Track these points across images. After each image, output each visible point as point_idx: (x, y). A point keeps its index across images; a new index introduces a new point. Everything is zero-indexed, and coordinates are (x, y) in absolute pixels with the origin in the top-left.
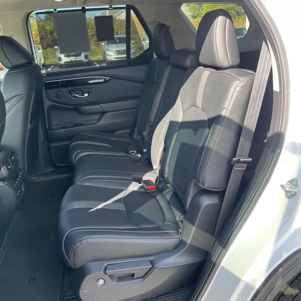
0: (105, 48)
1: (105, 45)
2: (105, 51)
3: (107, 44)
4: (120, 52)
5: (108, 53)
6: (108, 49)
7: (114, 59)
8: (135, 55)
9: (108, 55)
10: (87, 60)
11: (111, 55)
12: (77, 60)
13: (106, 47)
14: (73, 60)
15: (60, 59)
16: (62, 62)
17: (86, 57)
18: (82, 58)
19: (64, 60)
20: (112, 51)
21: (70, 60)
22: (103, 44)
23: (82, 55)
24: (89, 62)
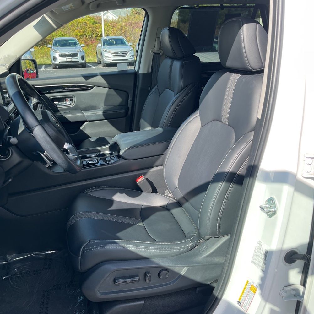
0: (102, 50)
1: (101, 46)
2: (103, 52)
3: (104, 45)
4: (118, 54)
5: (105, 54)
6: (105, 50)
7: (112, 61)
8: (133, 58)
9: (105, 57)
10: (83, 61)
11: (109, 57)
12: (73, 60)
13: (103, 48)
14: (68, 61)
15: (55, 59)
16: (57, 62)
17: (83, 58)
18: (78, 59)
19: (59, 60)
20: (110, 52)
21: (65, 60)
22: (100, 45)
23: (78, 56)
24: (85, 63)
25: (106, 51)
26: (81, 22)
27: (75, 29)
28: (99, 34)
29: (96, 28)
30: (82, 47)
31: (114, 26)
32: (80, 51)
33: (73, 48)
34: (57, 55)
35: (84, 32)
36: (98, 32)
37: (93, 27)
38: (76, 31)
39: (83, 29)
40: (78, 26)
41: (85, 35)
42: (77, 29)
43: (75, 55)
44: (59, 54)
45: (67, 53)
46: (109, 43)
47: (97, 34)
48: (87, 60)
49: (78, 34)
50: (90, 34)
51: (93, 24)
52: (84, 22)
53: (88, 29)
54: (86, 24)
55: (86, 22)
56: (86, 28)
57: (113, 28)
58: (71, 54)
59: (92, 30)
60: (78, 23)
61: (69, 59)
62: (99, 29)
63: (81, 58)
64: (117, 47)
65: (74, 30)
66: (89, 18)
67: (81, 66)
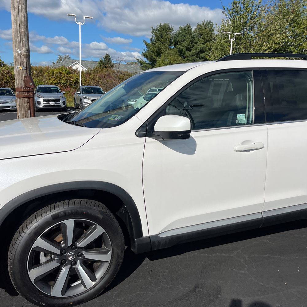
0: (82, 97)
1: (81, 93)
2: (82, 99)
3: (83, 93)
5: (85, 100)
9: (85, 103)
10: (64, 106)
11: (88, 103)
12: (56, 105)
13: (83, 95)
15: (39, 103)
16: (41, 106)
17: (64, 103)
18: (60, 103)
19: (43, 104)
20: (89, 99)
21: (49, 105)
22: (79, 92)
23: (61, 101)
24: (66, 107)
25: (85, 98)
26: (56, 72)
27: (50, 77)
28: (73, 83)
29: (70, 78)
30: (63, 93)
31: (87, 77)
32: (62, 97)
33: (56, 95)
34: (41, 100)
35: (59, 80)
36: (72, 81)
37: (68, 77)
38: (52, 79)
39: (58, 78)
40: (53, 75)
41: (60, 83)
42: (53, 78)
43: (58, 100)
44: (43, 99)
45: (50, 99)
46: (87, 91)
47: (70, 82)
48: (68, 104)
49: (53, 82)
50: (64, 82)
51: (67, 74)
52: (59, 72)
53: (63, 78)
54: (61, 74)
55: (61, 72)
56: (61, 77)
57: (86, 78)
58: (54, 99)
59: (67, 79)
60: (54, 72)
61: (52, 104)
62: (73, 78)
63: (63, 103)
64: (95, 95)
65: (50, 79)
66: (63, 69)
67: (61, 110)
